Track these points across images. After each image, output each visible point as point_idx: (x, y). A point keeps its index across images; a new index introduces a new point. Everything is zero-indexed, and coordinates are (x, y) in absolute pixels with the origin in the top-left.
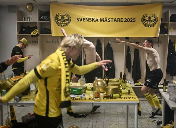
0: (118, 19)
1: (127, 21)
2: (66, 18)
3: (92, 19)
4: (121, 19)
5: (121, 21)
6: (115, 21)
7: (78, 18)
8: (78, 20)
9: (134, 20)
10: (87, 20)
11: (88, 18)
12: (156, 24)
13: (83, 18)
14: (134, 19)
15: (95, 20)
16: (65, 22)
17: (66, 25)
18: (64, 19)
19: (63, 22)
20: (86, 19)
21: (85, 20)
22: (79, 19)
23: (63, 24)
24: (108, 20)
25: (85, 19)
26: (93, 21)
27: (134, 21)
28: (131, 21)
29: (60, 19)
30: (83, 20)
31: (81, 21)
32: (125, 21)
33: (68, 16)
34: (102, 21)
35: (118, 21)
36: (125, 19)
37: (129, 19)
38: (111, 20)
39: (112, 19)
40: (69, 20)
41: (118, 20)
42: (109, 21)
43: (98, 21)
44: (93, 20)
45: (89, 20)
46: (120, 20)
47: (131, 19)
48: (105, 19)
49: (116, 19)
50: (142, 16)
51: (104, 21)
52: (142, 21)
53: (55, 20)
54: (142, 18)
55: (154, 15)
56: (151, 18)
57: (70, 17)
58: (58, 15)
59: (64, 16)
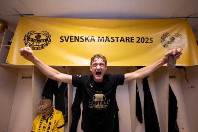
0: (126, 38)
1: (140, 41)
2: (43, 37)
3: (84, 38)
4: (131, 38)
5: (131, 42)
6: (122, 41)
7: (63, 37)
8: (62, 41)
9: (150, 40)
10: (77, 39)
11: (79, 37)
12: (184, 46)
13: (71, 37)
14: (151, 38)
15: (89, 39)
16: (41, 43)
17: (42, 47)
18: (40, 39)
19: (38, 43)
20: (75, 37)
21: (74, 40)
22: (64, 38)
23: (37, 47)
24: (111, 40)
25: (74, 38)
26: (86, 41)
27: (151, 41)
28: (146, 42)
29: (32, 39)
30: (71, 39)
31: (67, 41)
32: (138, 42)
33: (47, 34)
34: (101, 41)
35: (126, 42)
36: (138, 39)
37: (143, 39)
39: (117, 38)
40: (48, 40)
41: (126, 40)
42: (112, 40)
43: (94, 41)
44: (86, 39)
45: (80, 40)
46: (130, 40)
47: (146, 38)
48: (107, 38)
49: (123, 38)
50: (162, 36)
51: (105, 41)
52: (161, 42)
53: (25, 40)
54: (162, 38)
55: (178, 35)
56: (174, 39)
57: (50, 36)
58: (30, 33)
59: (40, 35)
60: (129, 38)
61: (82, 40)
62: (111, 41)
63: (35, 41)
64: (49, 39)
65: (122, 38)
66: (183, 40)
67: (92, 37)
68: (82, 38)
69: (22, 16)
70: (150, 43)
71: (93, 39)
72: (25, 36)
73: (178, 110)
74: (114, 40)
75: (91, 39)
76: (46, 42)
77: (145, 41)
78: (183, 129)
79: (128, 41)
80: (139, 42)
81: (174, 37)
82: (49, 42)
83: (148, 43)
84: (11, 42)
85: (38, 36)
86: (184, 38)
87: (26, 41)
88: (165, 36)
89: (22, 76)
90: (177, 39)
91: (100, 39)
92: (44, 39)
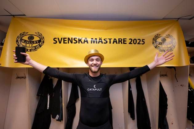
0: (119, 39)
1: (132, 42)
2: (36, 39)
3: (77, 40)
4: (124, 39)
5: (124, 43)
6: (115, 43)
7: (56, 38)
8: (55, 42)
9: (142, 41)
10: (70, 40)
11: (72, 38)
12: (175, 47)
13: (64, 38)
14: (143, 40)
15: (83, 41)
16: (34, 45)
18: (33, 40)
20: (69, 39)
21: (67, 42)
22: (57, 40)
23: (30, 48)
24: (104, 41)
25: (67, 39)
26: (79, 43)
27: (143, 43)
28: (138, 44)
29: (25, 41)
30: (64, 41)
31: (60, 43)
32: (130, 43)
33: (40, 35)
34: (94, 42)
36: (130, 40)
37: (135, 40)
38: (108, 41)
39: (110, 39)
40: (41, 42)
41: (119, 41)
42: (106, 42)
43: (88, 43)
44: (80, 40)
45: (74, 41)
46: (122, 41)
47: (138, 39)
48: (100, 39)
49: (116, 39)
50: (153, 37)
51: (98, 43)
52: (153, 43)
53: (17, 41)
54: (153, 39)
55: (169, 36)
56: (166, 39)
57: (43, 38)
58: (23, 35)
59: (33, 36)
60: (122, 39)
61: (75, 42)
62: (104, 43)
63: (28, 42)
64: (42, 40)
65: (114, 39)
66: (174, 41)
67: (85, 38)
68: (75, 39)
69: (14, 17)
70: (142, 44)
71: (86, 41)
72: (18, 37)
73: (168, 107)
74: (107, 42)
75: (85, 40)
76: (38, 44)
77: (137, 42)
78: (172, 124)
79: (120, 42)
80: (132, 44)
81: (165, 38)
82: (42, 44)
83: (140, 44)
84: (3, 42)
85: (31, 37)
86: (175, 39)
87: (18, 43)
88: (157, 37)
89: (16, 76)
90: (168, 40)
91: (93, 41)
92: (37, 41)
